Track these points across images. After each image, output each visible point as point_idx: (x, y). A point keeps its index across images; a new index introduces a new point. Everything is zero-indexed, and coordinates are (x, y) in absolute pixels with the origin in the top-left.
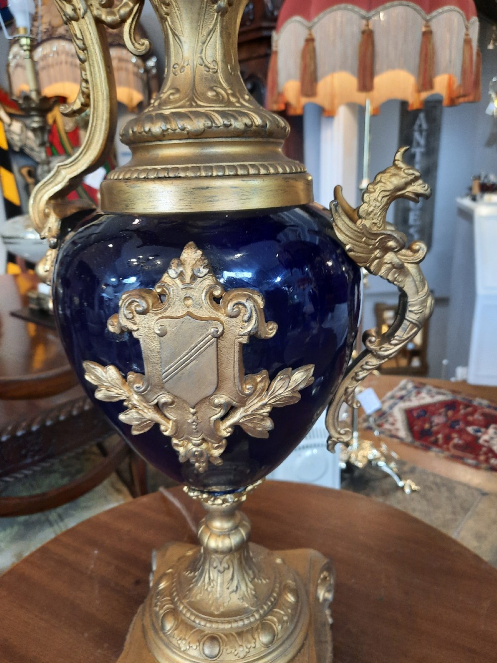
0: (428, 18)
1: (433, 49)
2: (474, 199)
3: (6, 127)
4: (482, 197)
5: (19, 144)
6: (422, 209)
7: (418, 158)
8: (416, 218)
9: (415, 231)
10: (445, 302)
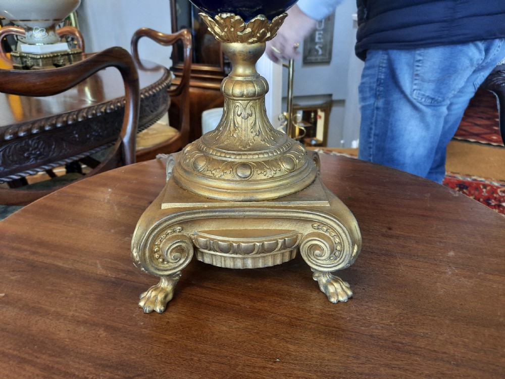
6: (324, 30)
8: (321, 36)
9: (320, 47)
10: (342, 102)
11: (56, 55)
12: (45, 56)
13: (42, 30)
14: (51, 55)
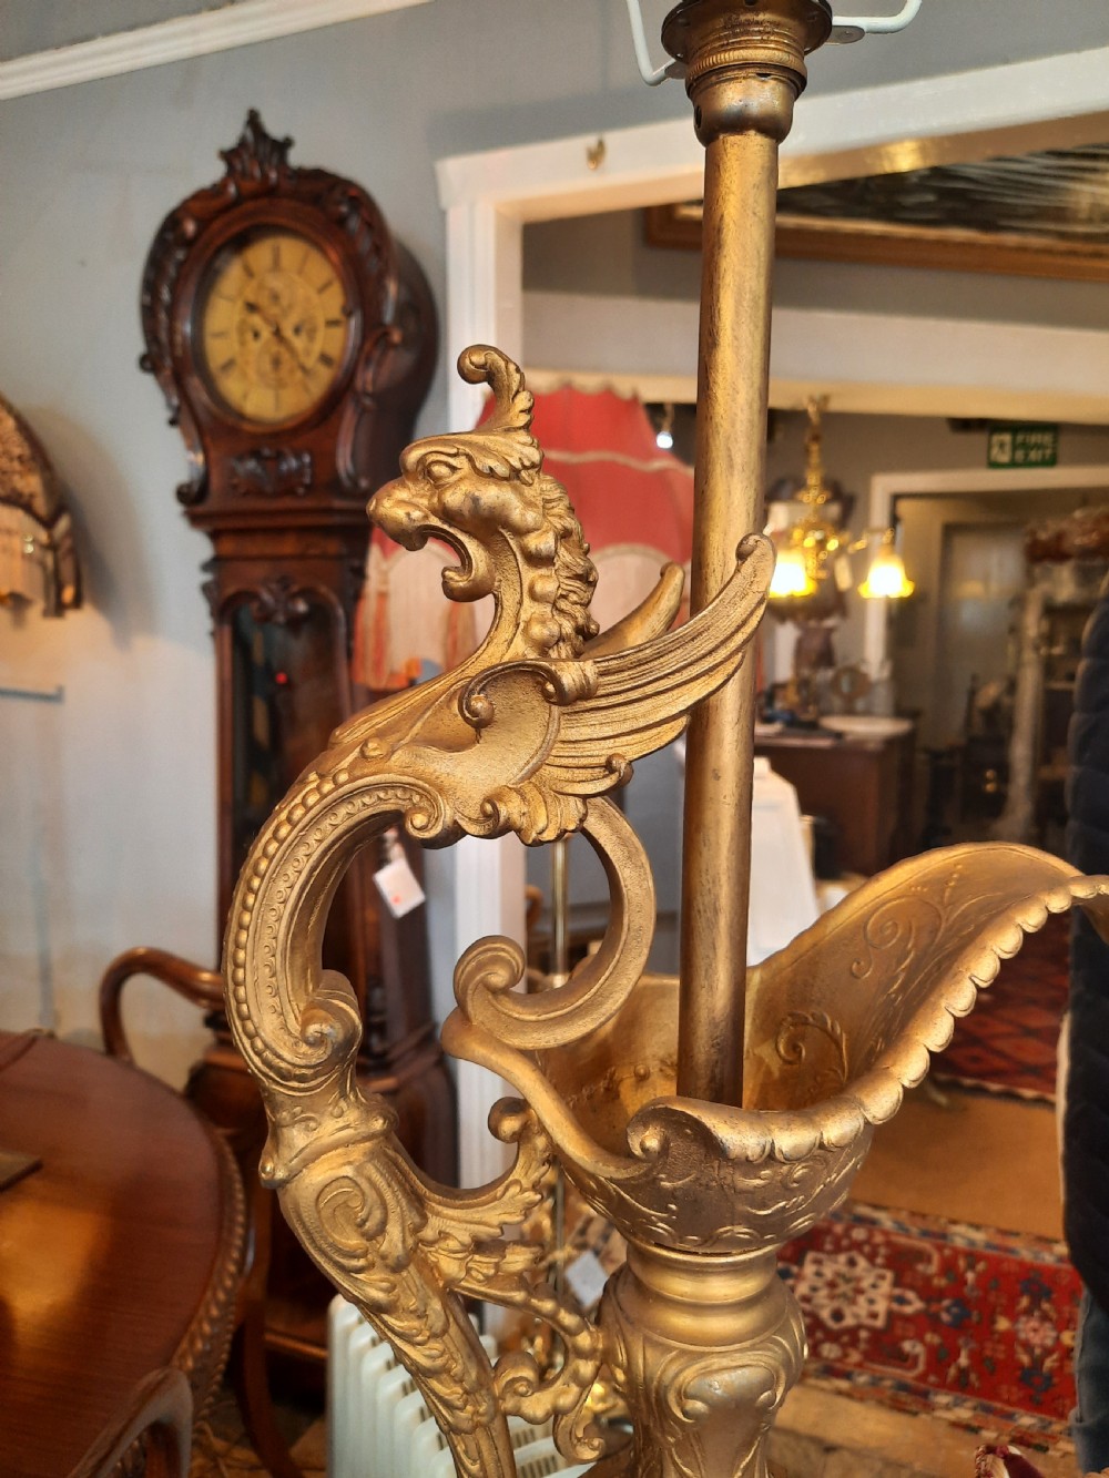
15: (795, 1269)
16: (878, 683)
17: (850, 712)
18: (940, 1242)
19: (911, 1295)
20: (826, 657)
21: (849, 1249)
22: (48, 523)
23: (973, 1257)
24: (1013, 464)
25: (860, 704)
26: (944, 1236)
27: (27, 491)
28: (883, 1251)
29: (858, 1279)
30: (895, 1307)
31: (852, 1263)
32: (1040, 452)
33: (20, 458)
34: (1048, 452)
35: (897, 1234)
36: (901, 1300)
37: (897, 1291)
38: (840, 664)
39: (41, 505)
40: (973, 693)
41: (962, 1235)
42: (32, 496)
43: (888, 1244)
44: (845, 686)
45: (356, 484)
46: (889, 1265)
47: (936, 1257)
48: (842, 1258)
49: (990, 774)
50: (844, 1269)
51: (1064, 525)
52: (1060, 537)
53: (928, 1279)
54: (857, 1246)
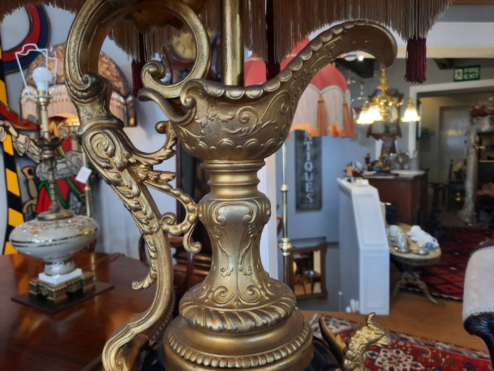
0: (321, 93)
1: (325, 111)
2: (349, 181)
3: (14, 139)
4: (355, 180)
5: (23, 151)
6: (313, 182)
7: (308, 148)
8: (310, 187)
9: (311, 196)
10: (336, 244)
11: (69, 284)
12: (60, 288)
13: (61, 264)
14: (66, 286)
15: (376, 353)
16: (413, 159)
17: (402, 169)
18: (432, 347)
19: (420, 364)
20: (393, 150)
21: (397, 348)
22: (125, 97)
23: (444, 353)
24: (464, 80)
25: (406, 166)
26: (433, 346)
27: (118, 87)
28: (410, 349)
29: (400, 358)
30: (413, 368)
31: (398, 352)
32: (474, 75)
33: (116, 76)
34: (477, 74)
35: (416, 345)
36: (416, 366)
37: (414, 363)
38: (398, 152)
39: (122, 91)
40: (451, 166)
41: (440, 346)
42: (120, 88)
43: (412, 347)
44: (401, 160)
45: (217, 77)
46: (411, 354)
47: (430, 353)
48: (394, 351)
49: (458, 194)
50: (395, 354)
51: (485, 103)
52: (483, 107)
53: (426, 360)
54: (401, 347)
